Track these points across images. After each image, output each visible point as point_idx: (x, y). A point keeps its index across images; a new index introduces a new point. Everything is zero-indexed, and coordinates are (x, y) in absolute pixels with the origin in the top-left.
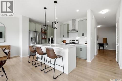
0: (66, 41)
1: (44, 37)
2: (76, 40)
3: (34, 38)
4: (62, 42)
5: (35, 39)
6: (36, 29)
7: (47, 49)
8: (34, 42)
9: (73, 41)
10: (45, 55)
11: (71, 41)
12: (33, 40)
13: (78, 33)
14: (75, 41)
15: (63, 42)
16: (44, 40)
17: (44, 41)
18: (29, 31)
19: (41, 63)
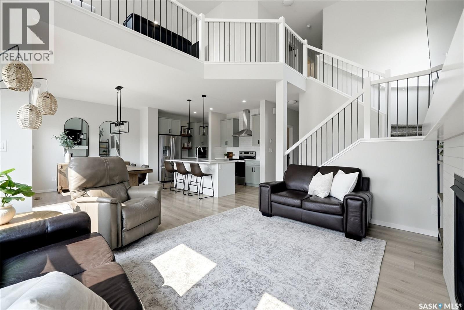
0: (232, 153)
1: (186, 146)
2: (250, 153)
3: (168, 148)
4: (225, 155)
5: (169, 150)
6: (170, 131)
7: (192, 165)
8: (167, 155)
9: (245, 153)
10: (188, 174)
11: (241, 155)
12: (166, 152)
13: (251, 137)
14: (248, 153)
15: (226, 157)
16: (187, 151)
17: (187, 153)
18: (159, 134)
19: (184, 189)
